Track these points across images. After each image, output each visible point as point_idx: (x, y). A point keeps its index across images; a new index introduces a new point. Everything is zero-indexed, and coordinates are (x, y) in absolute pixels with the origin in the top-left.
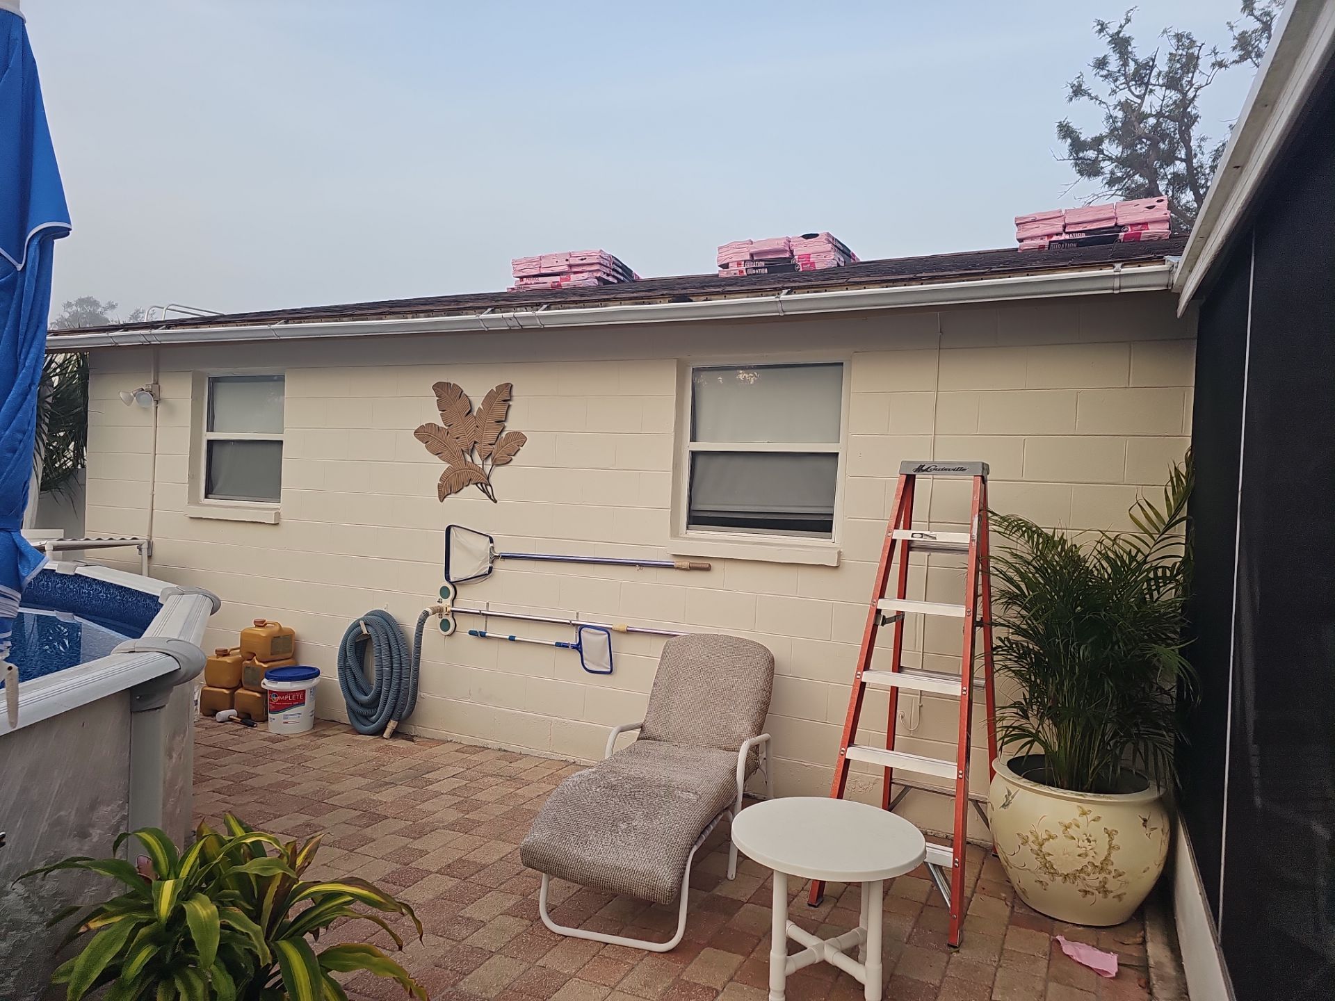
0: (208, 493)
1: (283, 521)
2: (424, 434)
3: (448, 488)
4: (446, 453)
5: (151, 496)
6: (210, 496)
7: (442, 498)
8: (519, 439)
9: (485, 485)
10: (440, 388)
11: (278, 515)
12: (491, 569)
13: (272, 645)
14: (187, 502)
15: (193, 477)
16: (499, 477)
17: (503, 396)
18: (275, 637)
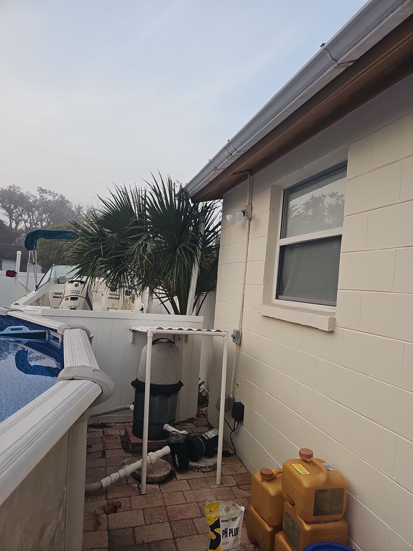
0: (279, 293)
1: (338, 330)
5: (242, 295)
6: (280, 297)
11: (332, 321)
13: (315, 502)
14: (262, 301)
15: (267, 279)
18: (320, 491)
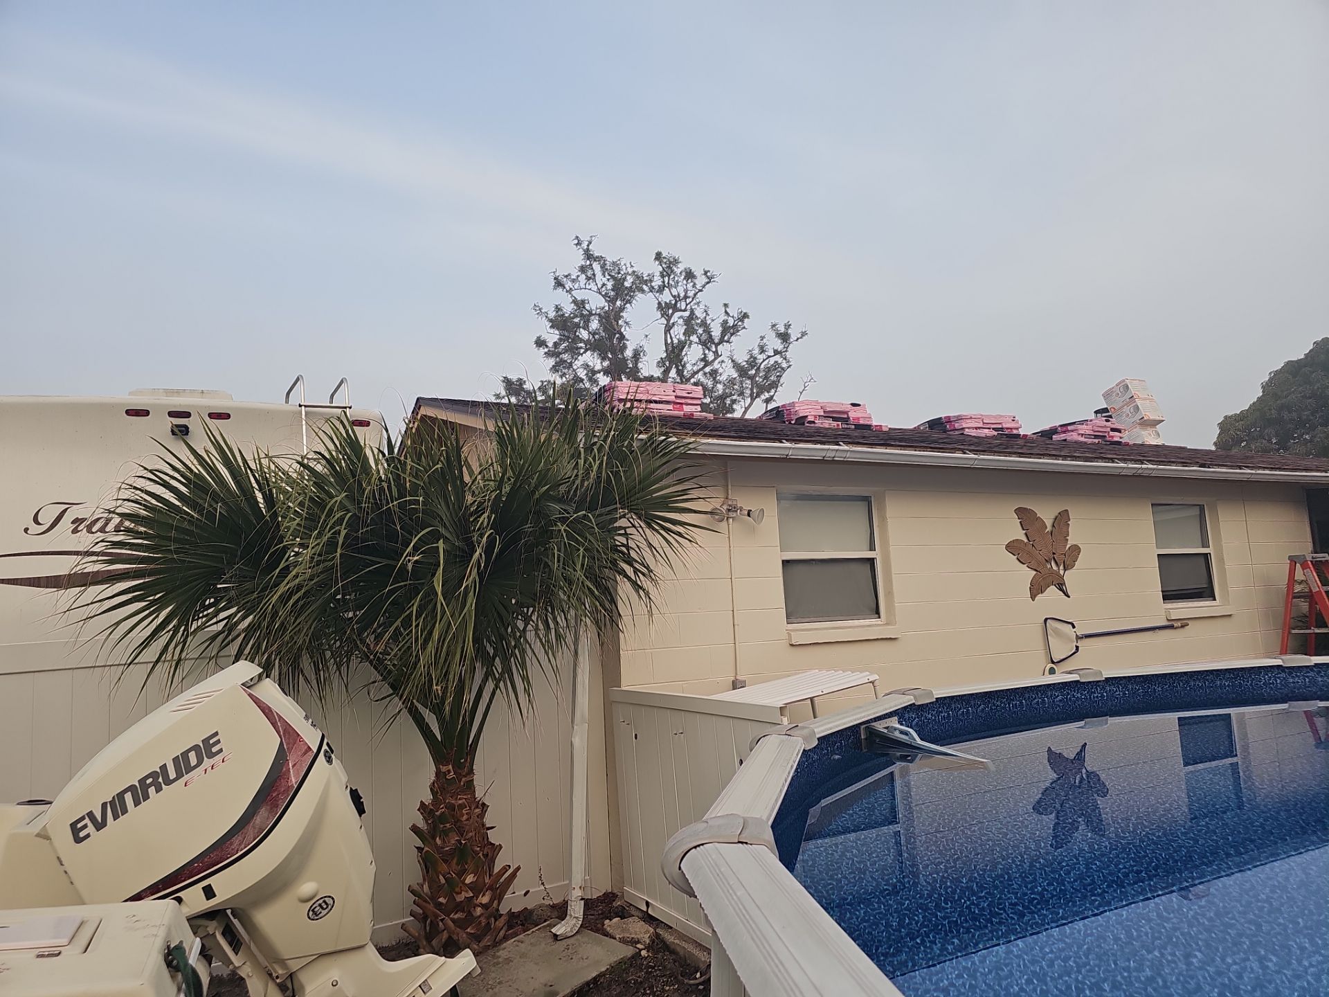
2: (1012, 547)
3: (1036, 589)
4: (1033, 562)
7: (1033, 597)
8: (1076, 549)
9: (1061, 587)
10: (1020, 512)
12: (1077, 648)
16: (1069, 577)
17: (1062, 519)
